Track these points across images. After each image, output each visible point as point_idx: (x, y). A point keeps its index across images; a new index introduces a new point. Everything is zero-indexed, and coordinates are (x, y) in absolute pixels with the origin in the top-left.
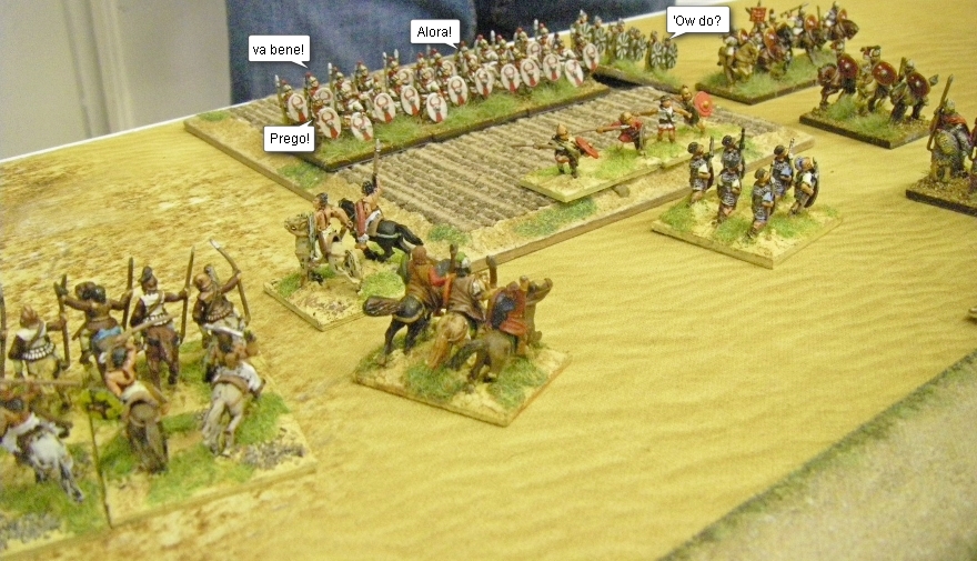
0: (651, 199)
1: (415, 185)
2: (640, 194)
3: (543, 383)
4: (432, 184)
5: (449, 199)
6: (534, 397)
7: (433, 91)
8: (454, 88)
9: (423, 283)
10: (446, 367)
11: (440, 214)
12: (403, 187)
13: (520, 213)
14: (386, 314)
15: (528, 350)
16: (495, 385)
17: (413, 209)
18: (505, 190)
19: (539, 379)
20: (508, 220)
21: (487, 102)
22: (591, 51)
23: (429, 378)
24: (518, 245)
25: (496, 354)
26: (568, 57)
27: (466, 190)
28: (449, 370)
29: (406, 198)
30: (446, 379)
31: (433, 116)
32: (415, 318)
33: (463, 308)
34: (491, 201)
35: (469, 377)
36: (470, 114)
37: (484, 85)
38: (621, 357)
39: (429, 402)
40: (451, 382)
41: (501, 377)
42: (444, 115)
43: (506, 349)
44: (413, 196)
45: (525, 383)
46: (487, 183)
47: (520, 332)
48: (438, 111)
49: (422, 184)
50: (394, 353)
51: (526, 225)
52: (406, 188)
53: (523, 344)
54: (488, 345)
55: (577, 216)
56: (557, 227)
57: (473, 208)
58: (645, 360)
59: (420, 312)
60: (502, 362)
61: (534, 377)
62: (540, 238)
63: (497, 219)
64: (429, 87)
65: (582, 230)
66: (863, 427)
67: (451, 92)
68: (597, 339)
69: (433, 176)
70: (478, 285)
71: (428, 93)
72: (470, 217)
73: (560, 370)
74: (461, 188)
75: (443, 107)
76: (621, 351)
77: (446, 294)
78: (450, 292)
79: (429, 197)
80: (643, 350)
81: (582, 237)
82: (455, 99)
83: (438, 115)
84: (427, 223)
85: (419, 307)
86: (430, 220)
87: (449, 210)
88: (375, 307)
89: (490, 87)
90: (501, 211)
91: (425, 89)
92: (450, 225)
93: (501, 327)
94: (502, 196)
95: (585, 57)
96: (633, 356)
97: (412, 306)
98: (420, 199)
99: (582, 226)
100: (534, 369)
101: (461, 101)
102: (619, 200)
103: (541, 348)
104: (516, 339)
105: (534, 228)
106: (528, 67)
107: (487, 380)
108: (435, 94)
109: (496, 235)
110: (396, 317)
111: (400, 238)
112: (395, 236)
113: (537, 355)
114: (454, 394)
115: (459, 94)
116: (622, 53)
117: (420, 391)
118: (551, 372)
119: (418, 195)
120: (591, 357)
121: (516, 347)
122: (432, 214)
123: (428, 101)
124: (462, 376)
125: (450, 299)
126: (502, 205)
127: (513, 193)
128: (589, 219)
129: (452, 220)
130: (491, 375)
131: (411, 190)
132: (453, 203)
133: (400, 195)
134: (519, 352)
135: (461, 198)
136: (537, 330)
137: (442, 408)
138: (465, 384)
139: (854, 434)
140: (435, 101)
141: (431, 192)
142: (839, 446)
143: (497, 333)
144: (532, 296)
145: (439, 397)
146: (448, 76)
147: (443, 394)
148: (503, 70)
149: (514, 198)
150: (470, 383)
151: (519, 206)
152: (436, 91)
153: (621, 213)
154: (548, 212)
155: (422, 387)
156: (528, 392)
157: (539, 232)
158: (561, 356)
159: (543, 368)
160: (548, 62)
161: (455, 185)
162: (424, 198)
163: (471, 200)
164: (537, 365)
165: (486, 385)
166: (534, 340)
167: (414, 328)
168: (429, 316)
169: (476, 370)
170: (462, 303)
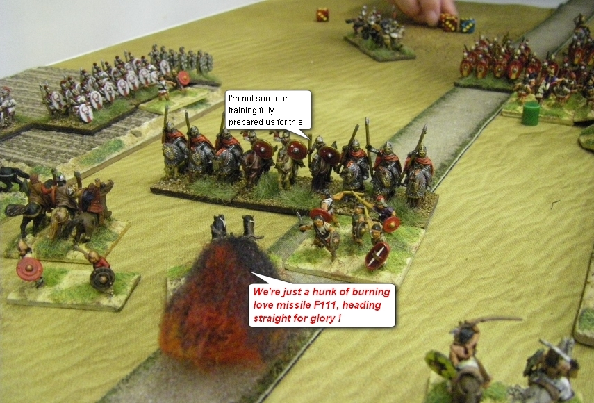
0: (154, 136)
1: (14, 147)
2: (148, 134)
3: (117, 239)
4: (25, 146)
5: (38, 152)
6: (113, 246)
7: (82, 103)
8: (94, 99)
9: (38, 194)
10: (59, 238)
11: (35, 161)
12: (7, 150)
13: (82, 153)
14: (20, 214)
15: (105, 222)
16: (90, 243)
17: (16, 161)
18: (69, 143)
19: (114, 237)
20: (75, 158)
21: (114, 105)
22: (165, 64)
23: (51, 246)
24: (85, 171)
25: (88, 225)
26: (152, 70)
27: (46, 146)
28: (62, 240)
29: (11, 155)
30: (61, 245)
31: (85, 118)
32: (37, 214)
33: (64, 203)
34: (63, 150)
35: (74, 241)
36: (106, 115)
37: (110, 94)
38: (158, 217)
39: (53, 260)
40: (64, 246)
41: (92, 238)
42: (92, 117)
43: (93, 222)
44: (15, 154)
45: (106, 240)
46: (58, 140)
47: (100, 211)
48: (87, 115)
49: (18, 146)
50: (27, 236)
51: (87, 159)
52: (9, 150)
53: (102, 219)
54: (82, 221)
55: (115, 150)
56: (105, 158)
57: (53, 154)
58: (171, 216)
59: (39, 211)
60: (92, 230)
61: (111, 236)
62: (96, 165)
63: (70, 158)
64: (79, 100)
65: (118, 158)
66: (293, 227)
67: (93, 102)
68: (141, 211)
69: (24, 141)
70: (71, 190)
71: (79, 104)
72: (53, 159)
73: (125, 231)
74: (43, 145)
75: (91, 112)
76: (156, 214)
77: (53, 198)
78: (56, 196)
79: (25, 153)
80: (168, 212)
81: (120, 162)
82: (95, 106)
83: (88, 118)
84: (28, 167)
85: (38, 208)
86: (29, 165)
87: (39, 158)
88: (12, 210)
89: (113, 96)
90: (70, 153)
91: (77, 102)
92: (42, 165)
93: (88, 210)
94: (68, 146)
95: (162, 69)
96: (163, 216)
97: (34, 207)
98: (20, 155)
99: (119, 156)
100: (110, 232)
101: (100, 107)
102: (136, 139)
103: (112, 220)
104: (98, 215)
105: (91, 161)
106: (131, 78)
107: (85, 241)
108: (84, 105)
109: (71, 167)
110: (25, 215)
111: (15, 176)
112: (12, 175)
113: (110, 225)
114: (67, 252)
115: (97, 102)
116: (185, 66)
117: (46, 254)
118: (120, 233)
119: (18, 153)
120: (141, 220)
121: (98, 220)
122: (30, 161)
123: (80, 109)
124: (70, 242)
125: (56, 200)
126: (70, 151)
127: (75, 144)
128: (121, 151)
129: (42, 162)
130: (86, 238)
131: (12, 151)
132: (40, 154)
133: (6, 154)
134: (100, 223)
135: (44, 150)
136: (109, 210)
137: (62, 262)
138: (72, 246)
139: (289, 231)
140: (85, 109)
141: (25, 150)
142: (283, 238)
143: (87, 214)
144: (102, 190)
145: (59, 256)
146: (89, 92)
147: (61, 253)
148: (118, 84)
149: (76, 146)
150: (75, 244)
151: (81, 150)
152: (84, 103)
153: (139, 146)
154: (98, 150)
155: (47, 252)
156: (109, 244)
157: (95, 162)
158: (124, 224)
159: (116, 231)
160: (142, 74)
161: (38, 144)
162: (22, 154)
163: (51, 150)
164: (111, 229)
165: (84, 244)
166: (107, 215)
167: (37, 220)
168: (45, 212)
169: (77, 237)
170: (63, 201)
